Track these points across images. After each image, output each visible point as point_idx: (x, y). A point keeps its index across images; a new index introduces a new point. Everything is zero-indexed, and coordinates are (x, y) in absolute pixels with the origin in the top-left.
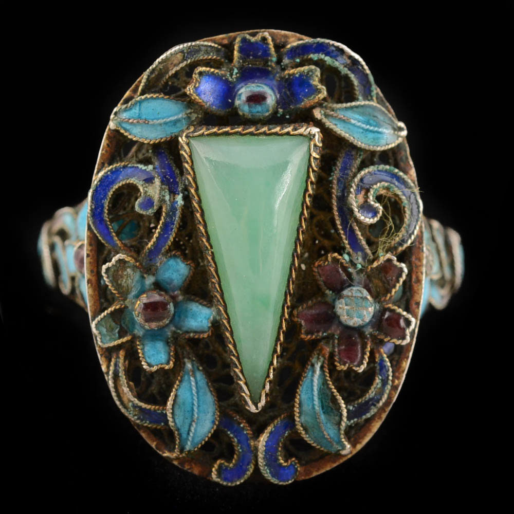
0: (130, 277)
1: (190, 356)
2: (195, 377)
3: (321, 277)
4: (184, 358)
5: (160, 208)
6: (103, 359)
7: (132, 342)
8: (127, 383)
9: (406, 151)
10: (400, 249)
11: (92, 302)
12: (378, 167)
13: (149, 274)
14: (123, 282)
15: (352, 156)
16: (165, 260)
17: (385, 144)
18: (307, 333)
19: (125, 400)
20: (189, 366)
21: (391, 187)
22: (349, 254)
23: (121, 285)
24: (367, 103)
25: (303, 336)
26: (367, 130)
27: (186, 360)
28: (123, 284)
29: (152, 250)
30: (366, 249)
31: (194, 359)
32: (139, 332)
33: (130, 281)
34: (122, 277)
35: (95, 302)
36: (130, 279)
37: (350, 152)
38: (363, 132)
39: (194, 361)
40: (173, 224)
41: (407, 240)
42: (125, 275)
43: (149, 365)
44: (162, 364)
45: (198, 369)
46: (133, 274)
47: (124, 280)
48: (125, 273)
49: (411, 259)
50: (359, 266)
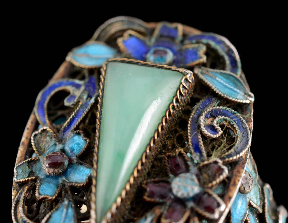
0: (48, 143)
1: (69, 198)
2: (67, 209)
3: (169, 164)
4: (65, 197)
5: (78, 102)
6: (15, 191)
7: (35, 181)
8: (23, 205)
9: (251, 112)
10: (227, 159)
11: (21, 155)
12: (226, 108)
13: (60, 143)
14: (42, 145)
15: (212, 100)
16: (72, 135)
17: (236, 98)
18: (149, 196)
19: (19, 217)
20: (66, 202)
21: (232, 121)
22: (191, 153)
23: (40, 147)
24: (231, 73)
25: (145, 197)
26: (226, 86)
27: (65, 199)
28: (42, 146)
29: (66, 127)
30: (203, 152)
31: (71, 200)
32: (42, 176)
33: (47, 145)
34: (43, 142)
35: (22, 156)
36: (48, 144)
37: (211, 98)
38: (222, 87)
39: (70, 201)
40: (83, 112)
41: (234, 156)
42: (45, 141)
43: (40, 194)
44: (48, 195)
45: (72, 207)
46: (50, 141)
47: (43, 144)
48: (45, 140)
49: (234, 171)
50: (196, 162)
